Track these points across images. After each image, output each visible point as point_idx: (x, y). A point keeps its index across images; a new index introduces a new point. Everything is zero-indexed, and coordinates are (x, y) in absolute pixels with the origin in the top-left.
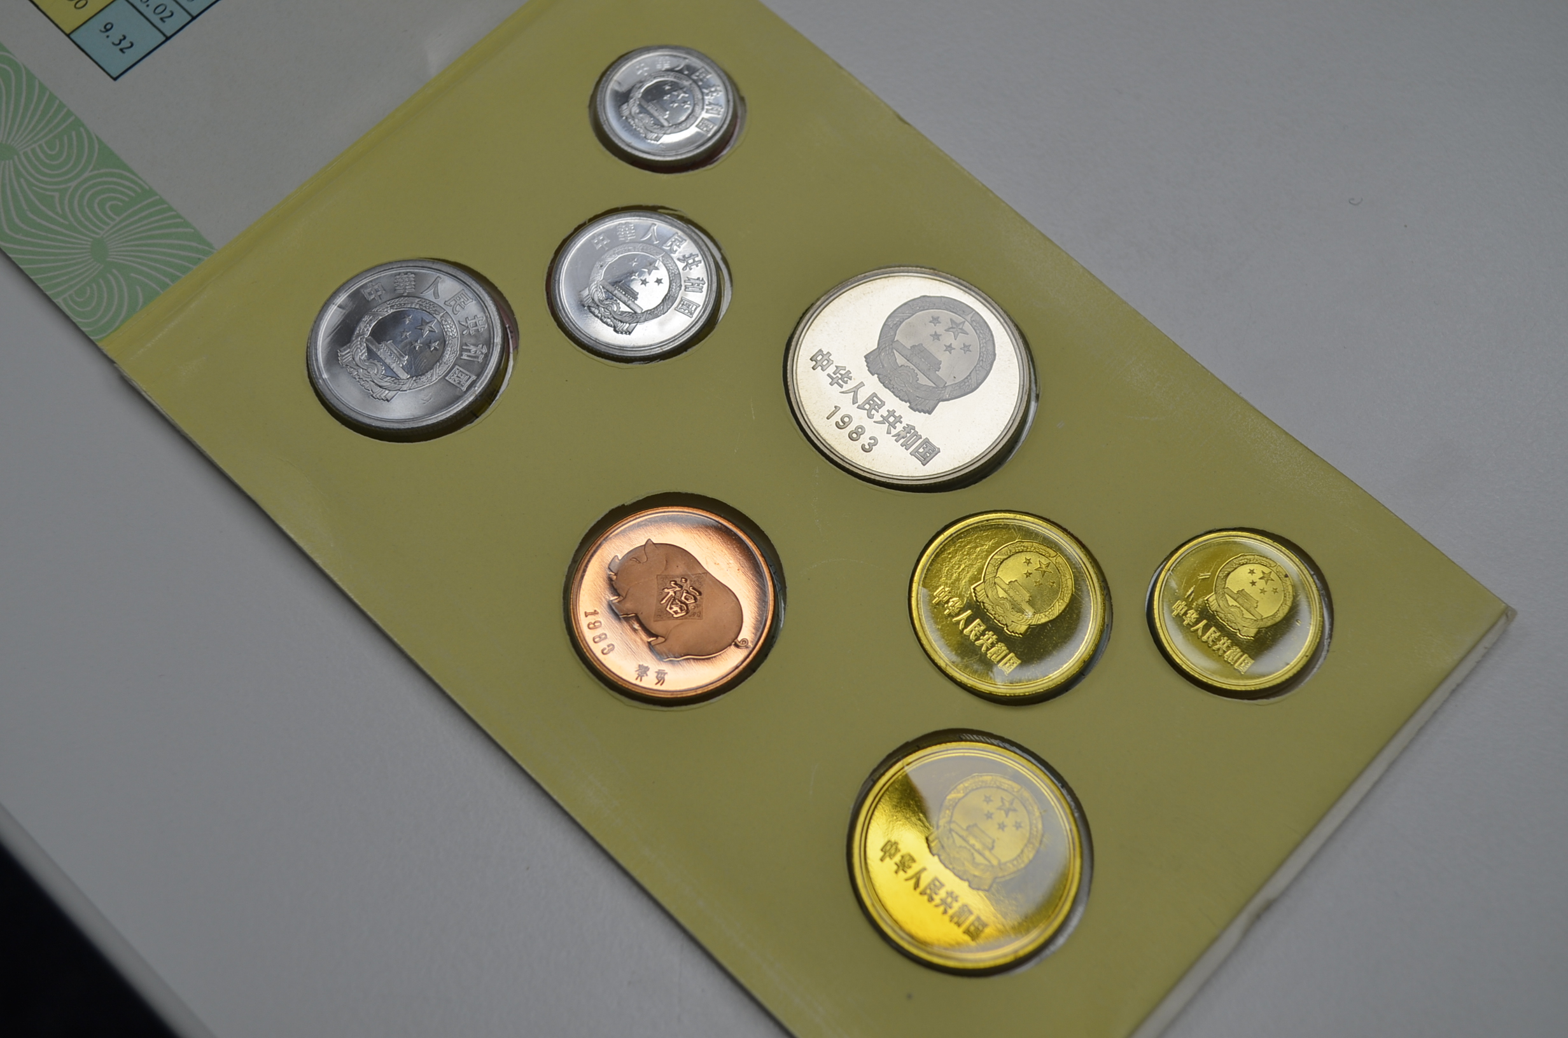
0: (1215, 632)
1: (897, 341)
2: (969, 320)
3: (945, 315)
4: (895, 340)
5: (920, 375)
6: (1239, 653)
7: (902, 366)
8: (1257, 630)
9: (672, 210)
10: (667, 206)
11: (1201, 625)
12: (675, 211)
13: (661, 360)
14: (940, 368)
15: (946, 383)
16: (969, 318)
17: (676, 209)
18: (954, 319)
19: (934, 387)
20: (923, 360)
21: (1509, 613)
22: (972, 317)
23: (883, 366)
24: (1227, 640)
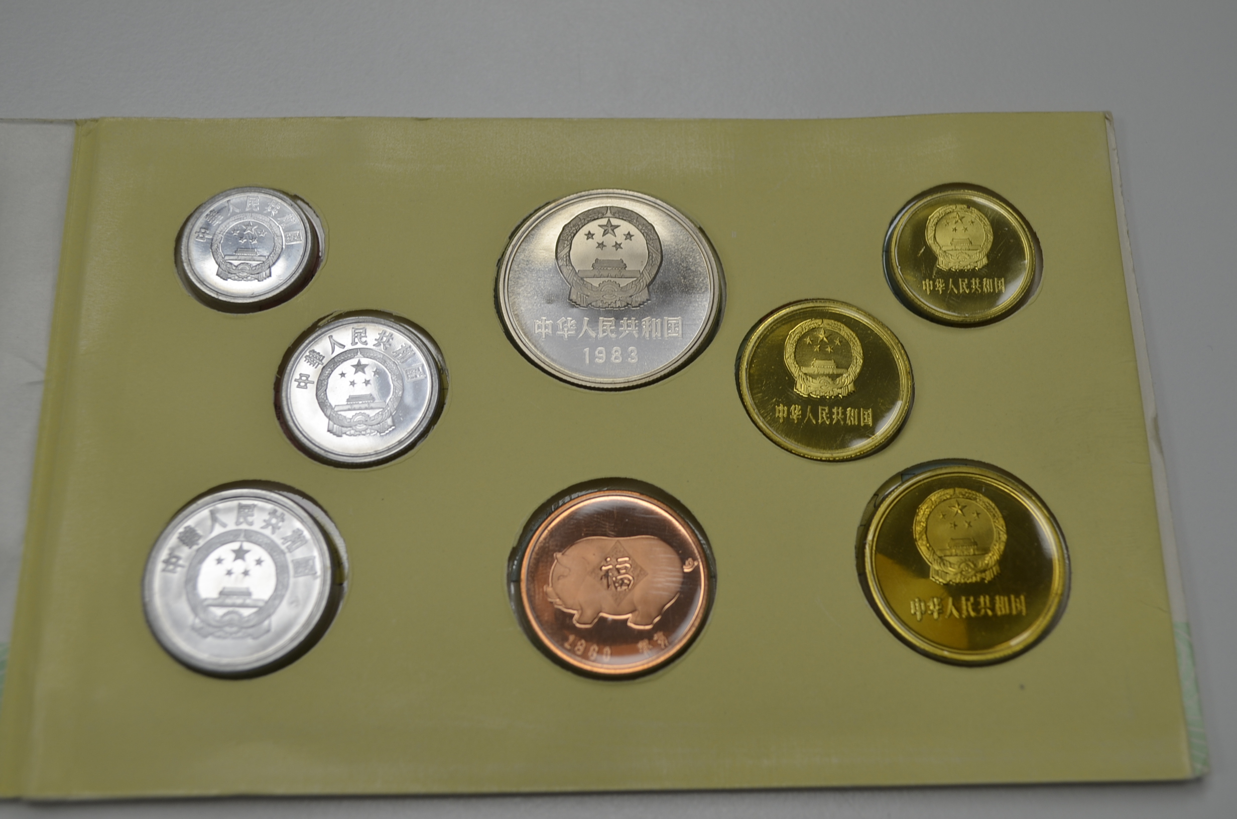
0: (963, 281)
1: (579, 271)
2: (610, 215)
3: (593, 227)
4: (577, 271)
5: (618, 280)
6: (986, 281)
7: (599, 285)
8: (986, 257)
9: (328, 316)
10: (322, 316)
11: (951, 286)
12: (331, 314)
13: (434, 426)
14: (625, 265)
15: (640, 271)
16: (609, 214)
17: (331, 312)
18: (601, 224)
19: (635, 281)
20: (608, 268)
21: (1107, 116)
22: (611, 212)
23: (587, 296)
24: (976, 279)
